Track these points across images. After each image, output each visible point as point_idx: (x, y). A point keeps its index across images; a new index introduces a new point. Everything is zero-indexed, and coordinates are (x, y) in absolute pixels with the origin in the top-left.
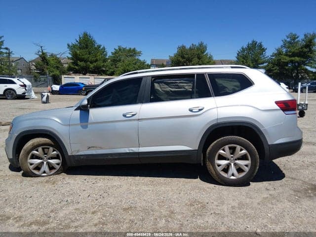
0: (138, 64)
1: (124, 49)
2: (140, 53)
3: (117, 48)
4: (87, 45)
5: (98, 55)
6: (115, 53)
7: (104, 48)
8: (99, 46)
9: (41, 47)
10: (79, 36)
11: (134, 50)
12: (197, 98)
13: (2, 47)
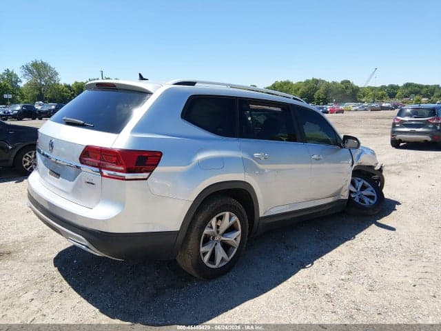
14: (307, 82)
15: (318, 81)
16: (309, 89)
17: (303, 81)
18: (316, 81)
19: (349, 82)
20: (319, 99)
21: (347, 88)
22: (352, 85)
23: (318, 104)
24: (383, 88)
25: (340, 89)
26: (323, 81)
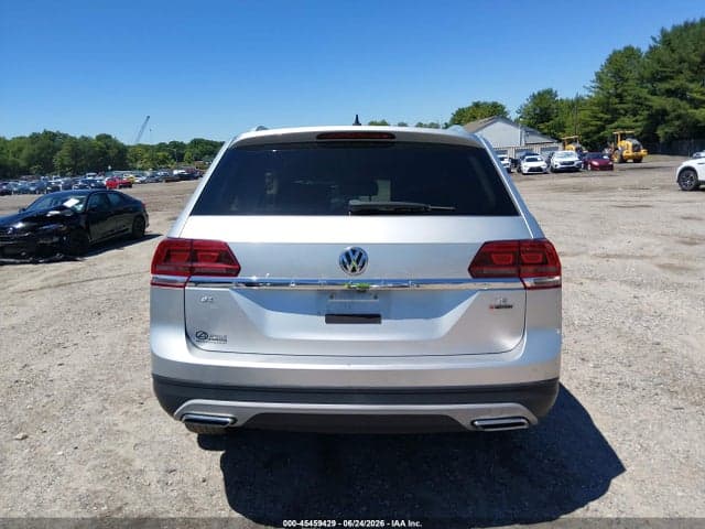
14: (35, 137)
15: (55, 135)
16: (42, 149)
17: (27, 136)
18: (52, 136)
19: (109, 137)
20: (63, 166)
21: (108, 148)
22: (115, 141)
23: (63, 175)
24: (161, 147)
25: (97, 149)
26: (65, 136)
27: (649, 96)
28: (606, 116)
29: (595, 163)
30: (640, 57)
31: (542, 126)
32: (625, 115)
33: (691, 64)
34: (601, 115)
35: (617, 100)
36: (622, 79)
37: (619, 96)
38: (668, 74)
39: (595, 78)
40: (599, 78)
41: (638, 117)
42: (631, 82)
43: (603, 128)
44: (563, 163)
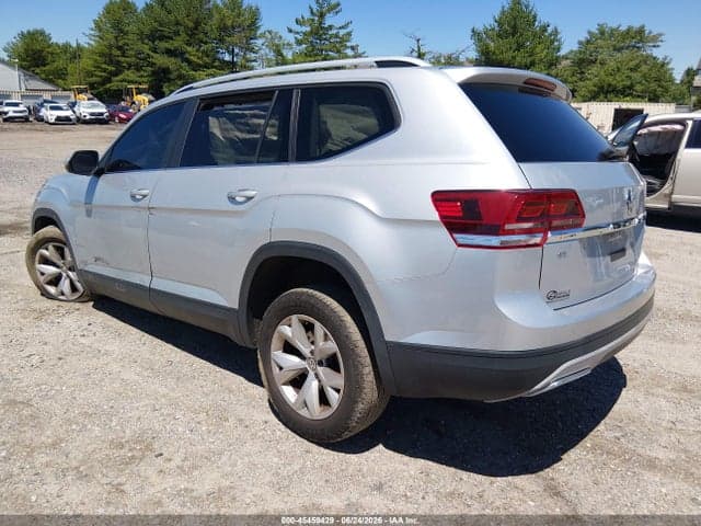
0: (644, 68)
1: (613, 32)
2: (656, 40)
3: (594, 30)
4: (515, 28)
5: (538, 50)
6: (588, 42)
7: (556, 32)
8: (544, 29)
9: (418, 40)
10: (503, 7)
11: (641, 31)
12: (259, 162)
13: (348, 44)
27: (150, 53)
28: (110, 68)
29: (122, 116)
30: (136, 11)
31: (38, 70)
32: (128, 69)
33: (186, 27)
34: (104, 66)
35: (119, 53)
36: (121, 31)
37: (120, 48)
38: (166, 34)
39: (93, 26)
40: (98, 26)
41: (142, 73)
42: (131, 36)
43: (109, 80)
44: (92, 114)
